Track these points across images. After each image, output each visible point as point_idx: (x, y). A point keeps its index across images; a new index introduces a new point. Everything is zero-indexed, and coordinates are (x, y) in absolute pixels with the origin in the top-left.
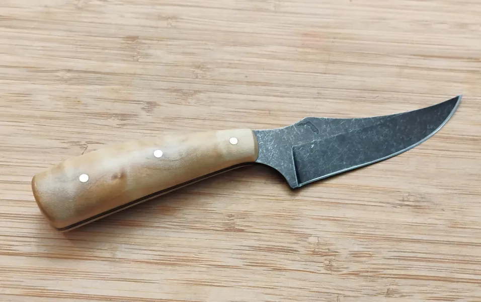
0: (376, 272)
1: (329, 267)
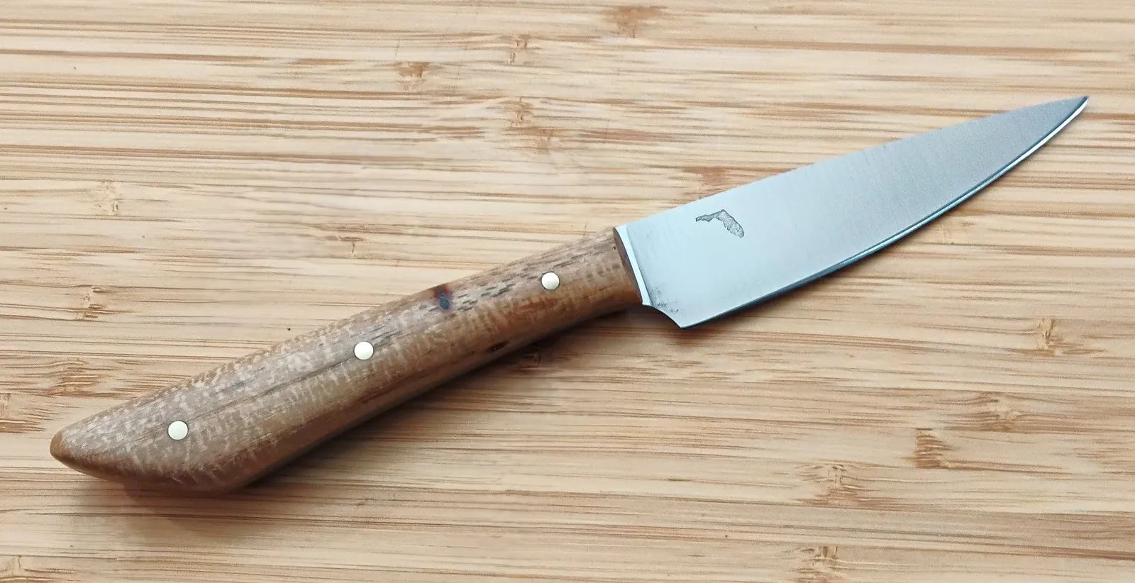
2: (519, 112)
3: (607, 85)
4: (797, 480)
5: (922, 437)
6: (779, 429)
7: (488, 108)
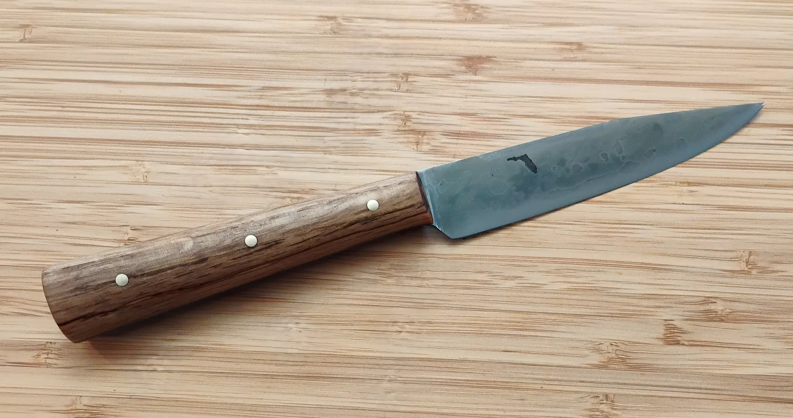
2: (403, 120)
3: (459, 104)
4: (587, 352)
5: (667, 325)
6: (575, 320)
7: (383, 118)
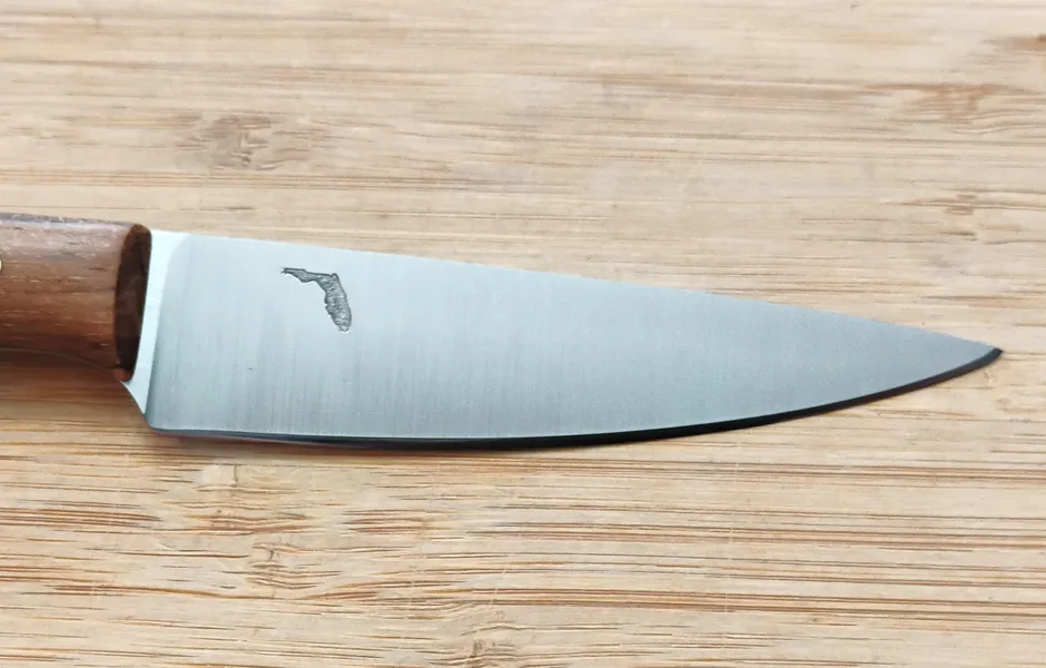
0: (437, 583)
1: (266, 573)
